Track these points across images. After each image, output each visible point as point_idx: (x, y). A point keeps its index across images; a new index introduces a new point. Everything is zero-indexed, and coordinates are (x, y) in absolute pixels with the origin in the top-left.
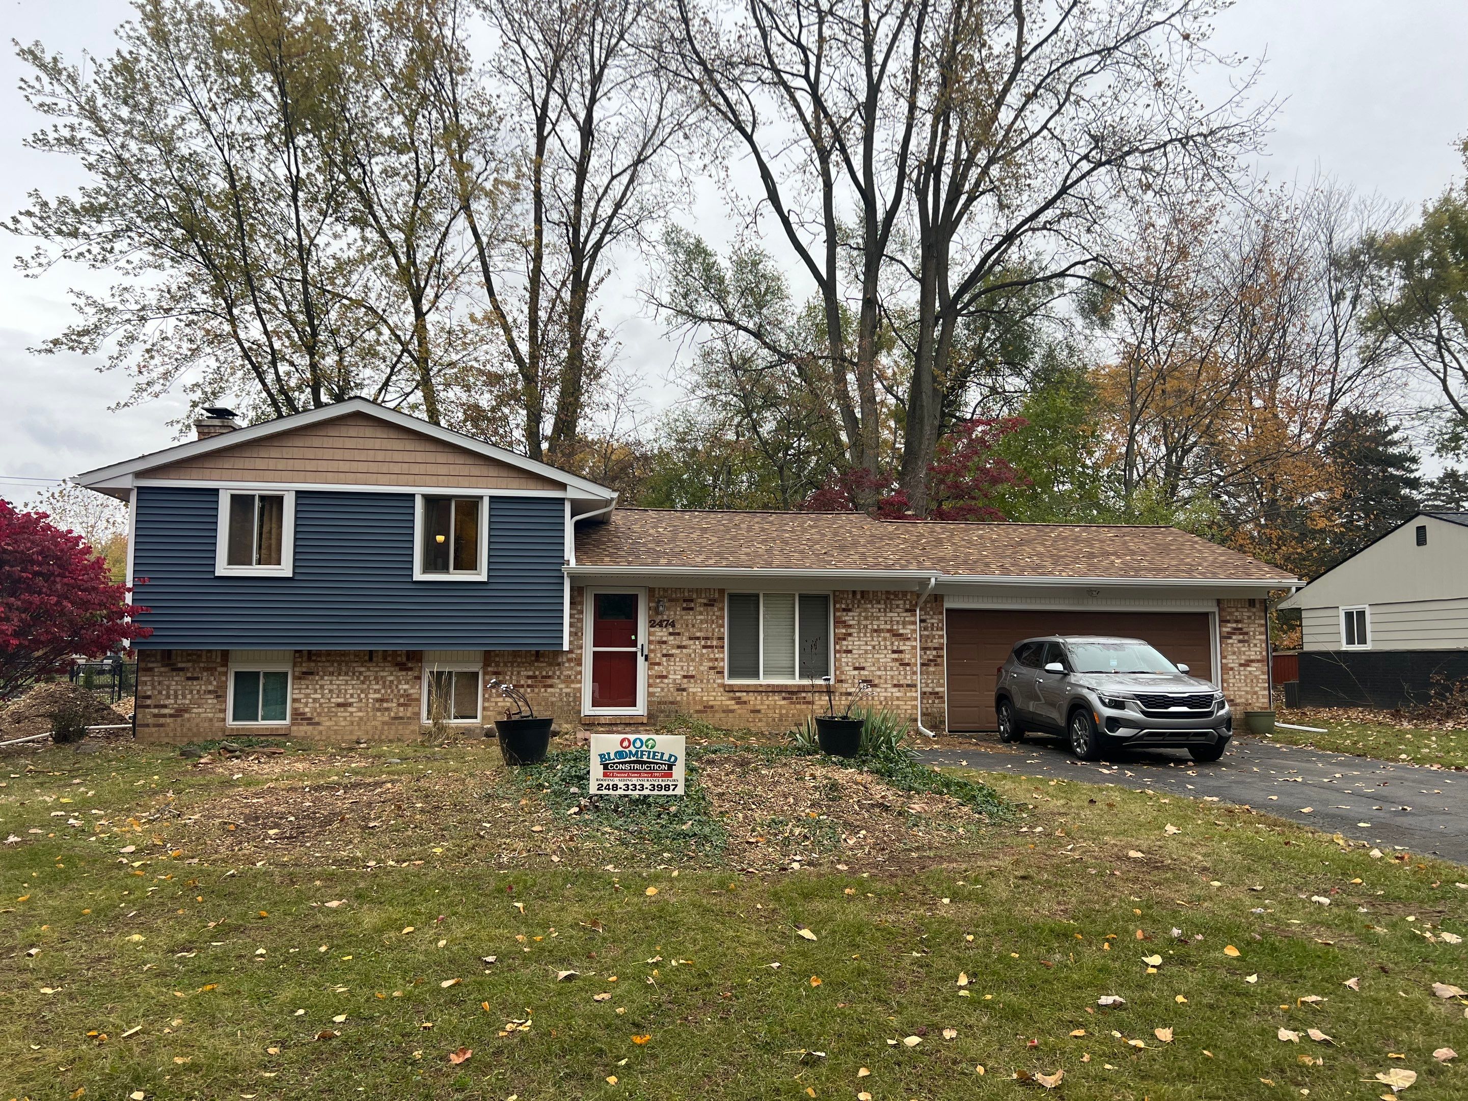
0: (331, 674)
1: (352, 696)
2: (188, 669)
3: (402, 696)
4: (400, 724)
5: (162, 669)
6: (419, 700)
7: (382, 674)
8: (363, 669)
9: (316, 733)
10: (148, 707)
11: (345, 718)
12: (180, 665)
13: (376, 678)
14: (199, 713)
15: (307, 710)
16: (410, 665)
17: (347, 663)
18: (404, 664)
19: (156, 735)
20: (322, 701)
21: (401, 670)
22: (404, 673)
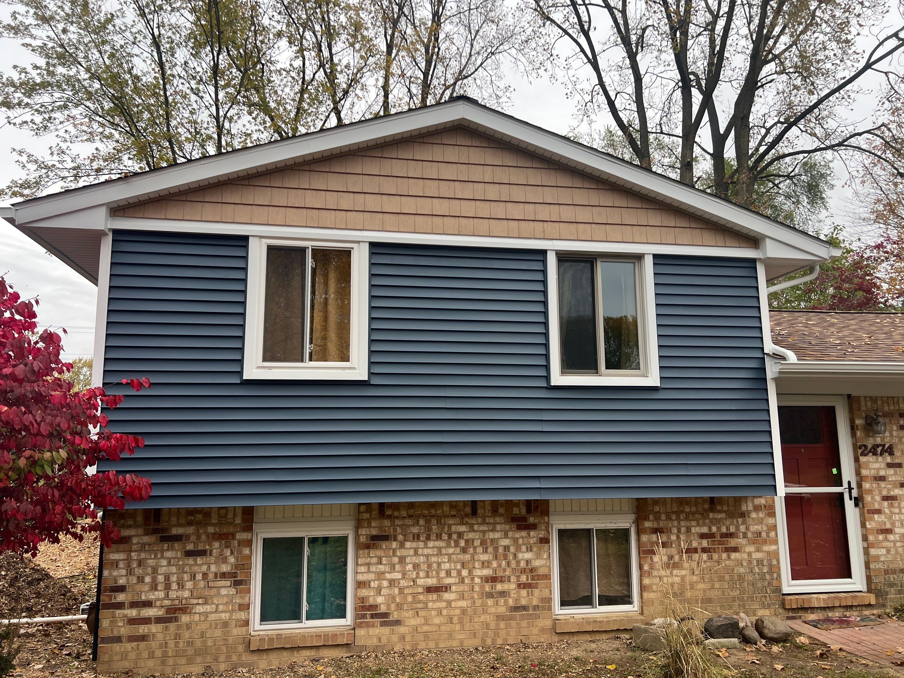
0: (416, 537)
1: (448, 573)
2: (188, 537)
3: (523, 571)
4: (523, 618)
5: (146, 539)
6: (547, 577)
7: (492, 535)
8: (462, 528)
9: (395, 638)
10: (120, 606)
11: (440, 612)
12: (175, 531)
13: (483, 543)
14: (206, 614)
15: (380, 600)
16: (532, 520)
17: (439, 519)
18: (524, 519)
19: (132, 656)
20: (403, 583)
21: (519, 528)
22: (524, 533)
